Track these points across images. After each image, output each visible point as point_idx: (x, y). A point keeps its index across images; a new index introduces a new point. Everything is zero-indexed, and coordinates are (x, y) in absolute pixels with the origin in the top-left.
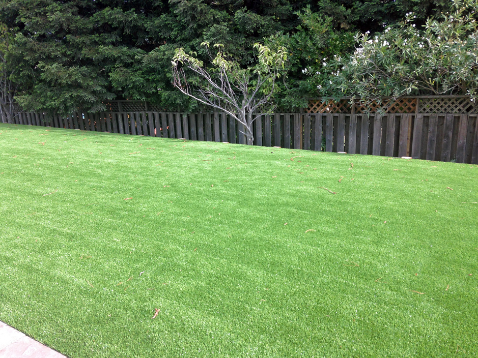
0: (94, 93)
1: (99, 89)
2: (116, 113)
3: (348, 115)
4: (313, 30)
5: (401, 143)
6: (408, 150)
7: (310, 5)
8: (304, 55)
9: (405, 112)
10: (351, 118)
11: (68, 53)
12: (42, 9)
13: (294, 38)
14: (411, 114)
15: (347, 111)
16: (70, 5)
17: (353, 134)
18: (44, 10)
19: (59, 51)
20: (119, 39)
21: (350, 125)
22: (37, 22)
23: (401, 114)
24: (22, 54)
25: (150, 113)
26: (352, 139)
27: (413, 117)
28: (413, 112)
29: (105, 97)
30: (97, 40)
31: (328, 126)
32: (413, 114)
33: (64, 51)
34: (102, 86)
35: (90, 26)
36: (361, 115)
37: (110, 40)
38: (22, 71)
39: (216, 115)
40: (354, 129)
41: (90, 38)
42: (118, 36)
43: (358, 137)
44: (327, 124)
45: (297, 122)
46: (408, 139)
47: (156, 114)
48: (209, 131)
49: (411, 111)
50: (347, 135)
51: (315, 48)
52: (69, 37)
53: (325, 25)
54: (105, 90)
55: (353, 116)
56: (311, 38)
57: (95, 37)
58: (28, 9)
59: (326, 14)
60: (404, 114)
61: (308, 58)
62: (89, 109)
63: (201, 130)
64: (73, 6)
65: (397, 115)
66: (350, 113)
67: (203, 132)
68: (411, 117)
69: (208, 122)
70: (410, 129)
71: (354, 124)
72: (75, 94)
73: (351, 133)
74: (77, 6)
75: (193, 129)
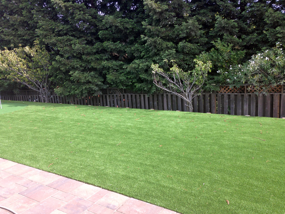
0: (97, 85)
1: (100, 83)
2: (106, 95)
3: (243, 94)
4: (222, 51)
5: (274, 109)
6: (278, 112)
7: (219, 38)
8: (217, 63)
9: (275, 92)
10: (244, 95)
11: (83, 65)
12: (69, 43)
13: (211, 55)
14: (279, 93)
15: (242, 92)
16: (83, 40)
17: (246, 104)
18: (70, 43)
19: (78, 64)
20: (110, 57)
21: (244, 99)
22: (67, 49)
23: (274, 93)
24: (59, 67)
25: (126, 95)
26: (246, 107)
27: (280, 95)
28: (280, 92)
29: (102, 87)
30: (98, 58)
31: (231, 100)
32: (281, 93)
33: (81, 64)
34: (101, 81)
35: (94, 51)
36: (250, 94)
37: (106, 58)
38: (58, 75)
39: (165, 95)
40: (247, 101)
41: (95, 57)
42: (109, 55)
43: (249, 106)
44: (231, 99)
45: (213, 98)
46: (278, 106)
47: (129, 95)
48: (161, 104)
49: (279, 91)
50: (243, 104)
51: (224, 60)
52: (83, 57)
53: (229, 48)
54: (102, 84)
55: (246, 95)
56: (221, 55)
57: (98, 56)
58: (61, 43)
59: (229, 42)
60: (275, 93)
61: (219, 65)
62: (93, 94)
63: (156, 103)
64: (84, 40)
65: (271, 94)
66: (244, 93)
67: (157, 104)
68: (279, 95)
69: (160, 98)
70: (279, 101)
71: (247, 99)
72: (88, 87)
73: (245, 104)
74: (86, 40)
75: (151, 102)
